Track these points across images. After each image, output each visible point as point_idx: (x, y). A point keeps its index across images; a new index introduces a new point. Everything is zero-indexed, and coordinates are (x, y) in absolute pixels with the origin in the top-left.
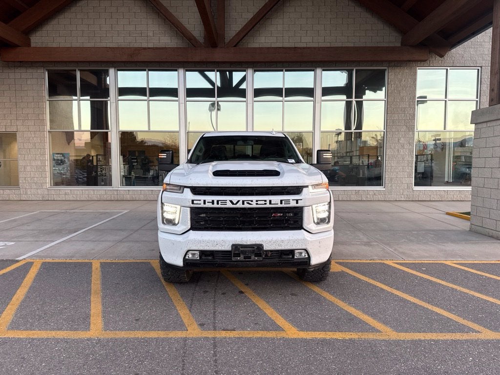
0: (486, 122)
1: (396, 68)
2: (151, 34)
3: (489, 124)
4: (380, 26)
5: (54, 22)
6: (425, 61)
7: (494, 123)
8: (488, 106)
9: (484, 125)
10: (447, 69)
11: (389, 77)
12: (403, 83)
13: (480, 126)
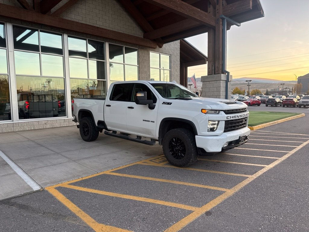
0: (209, 81)
1: (142, 49)
3: (210, 82)
4: (134, 25)
6: (155, 48)
7: (213, 82)
8: (207, 75)
9: (208, 82)
10: (160, 54)
11: (140, 54)
12: (145, 58)
13: (205, 83)
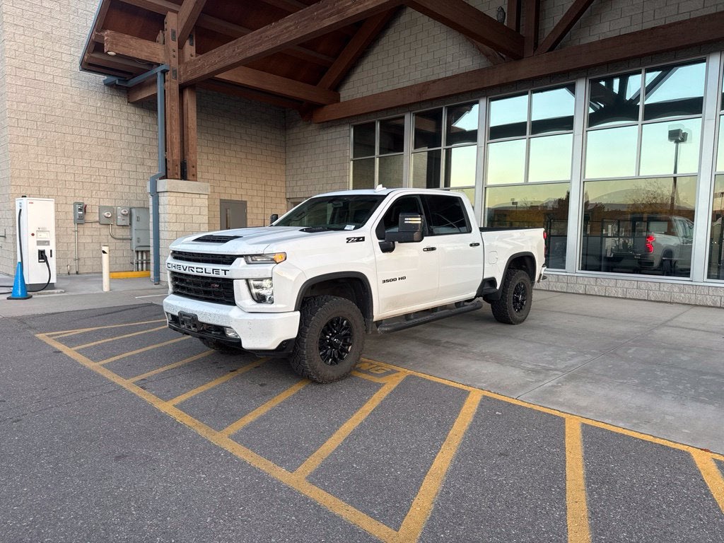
2: (450, 59)
5: (359, 70)
